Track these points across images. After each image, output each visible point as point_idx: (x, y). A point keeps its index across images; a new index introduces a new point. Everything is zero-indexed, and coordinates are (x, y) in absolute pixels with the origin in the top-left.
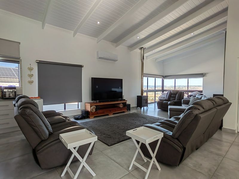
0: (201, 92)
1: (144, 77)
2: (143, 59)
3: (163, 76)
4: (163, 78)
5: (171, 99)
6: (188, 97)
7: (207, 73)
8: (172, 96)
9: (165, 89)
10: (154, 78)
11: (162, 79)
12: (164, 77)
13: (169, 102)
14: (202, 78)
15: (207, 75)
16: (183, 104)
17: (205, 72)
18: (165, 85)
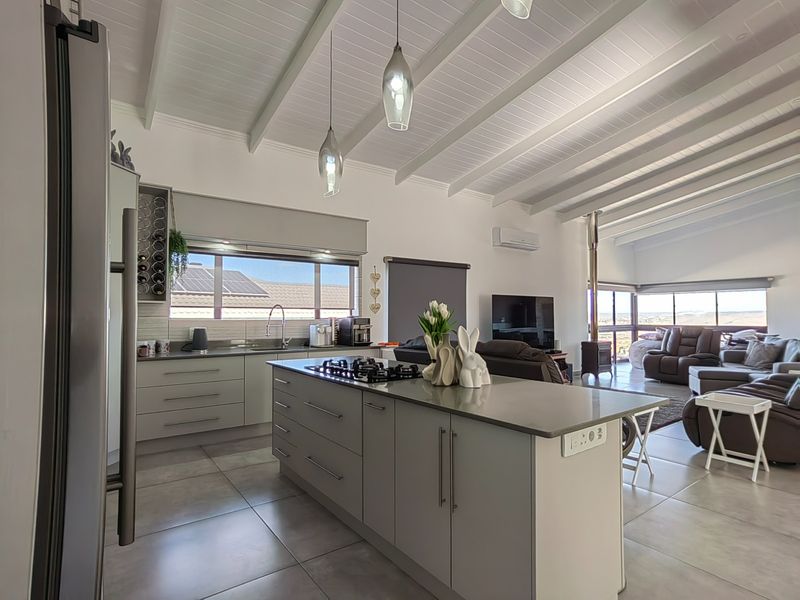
0: (764, 330)
1: (599, 292)
2: (596, 241)
3: (635, 286)
4: (633, 289)
5: (682, 349)
6: (730, 344)
7: (781, 277)
8: (684, 341)
9: (641, 322)
10: (612, 293)
11: (632, 295)
12: (641, 288)
13: (681, 359)
14: (765, 292)
15: (780, 281)
16: (726, 361)
17: (773, 275)
18: (640, 309)
